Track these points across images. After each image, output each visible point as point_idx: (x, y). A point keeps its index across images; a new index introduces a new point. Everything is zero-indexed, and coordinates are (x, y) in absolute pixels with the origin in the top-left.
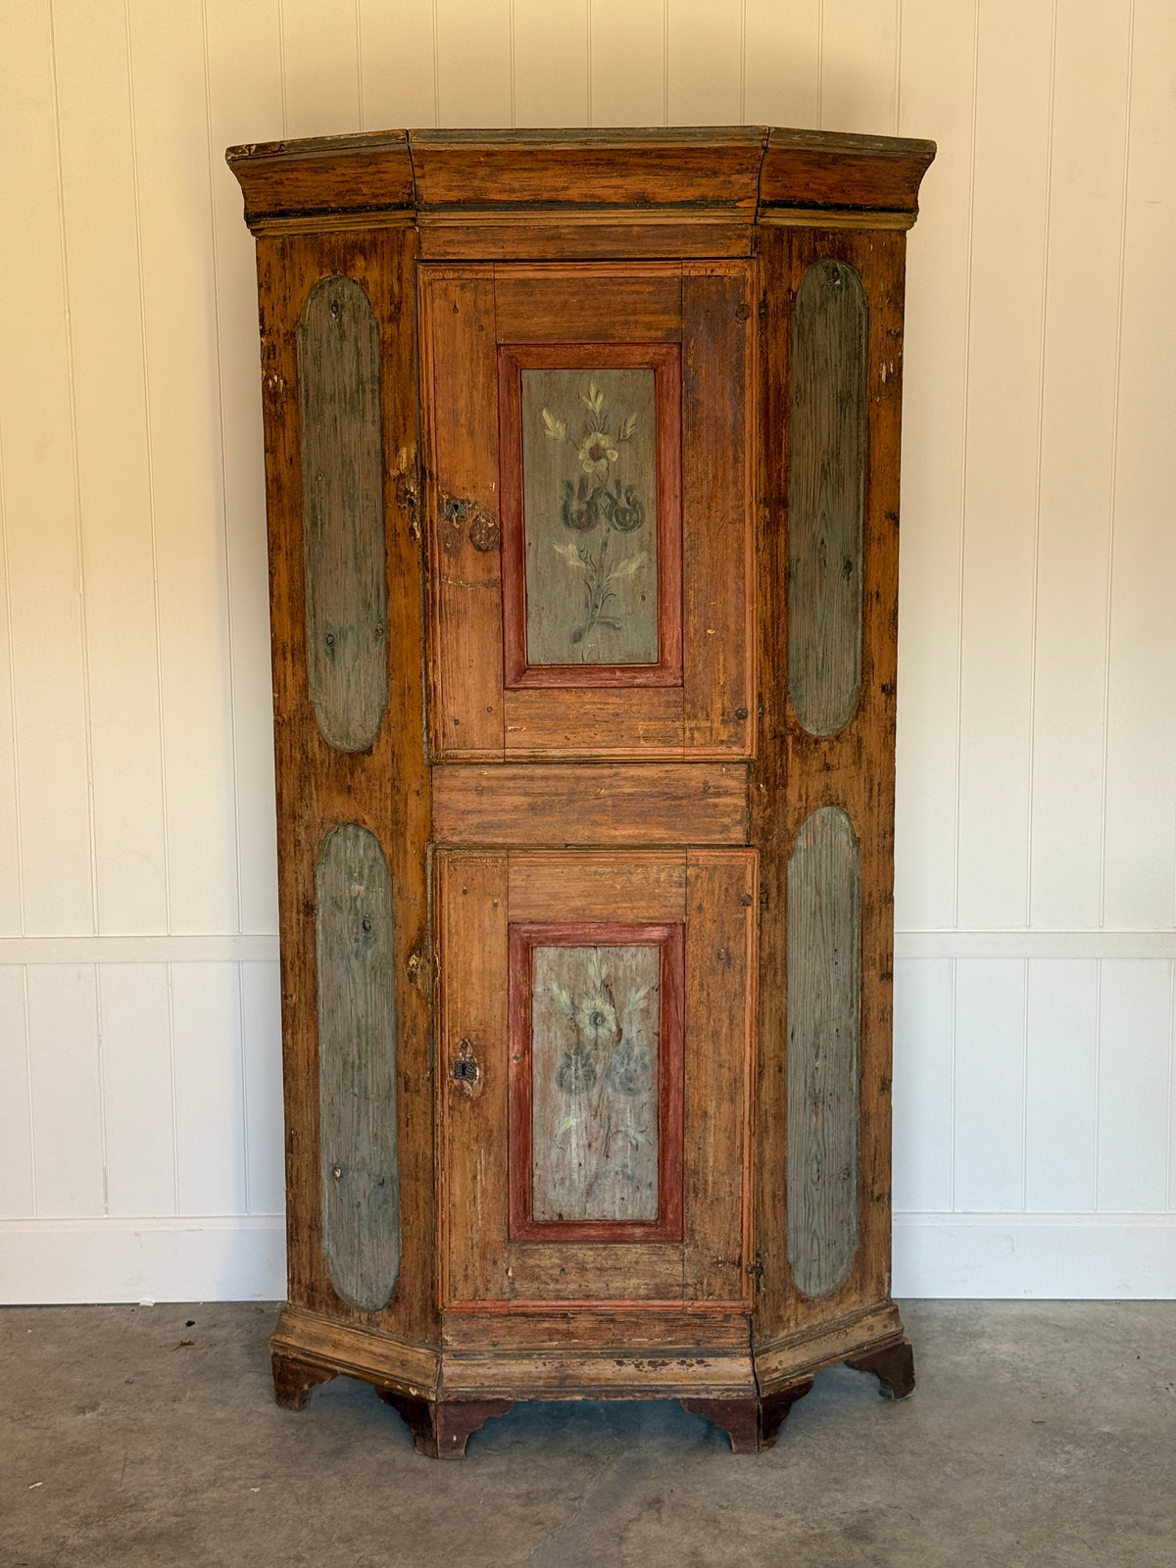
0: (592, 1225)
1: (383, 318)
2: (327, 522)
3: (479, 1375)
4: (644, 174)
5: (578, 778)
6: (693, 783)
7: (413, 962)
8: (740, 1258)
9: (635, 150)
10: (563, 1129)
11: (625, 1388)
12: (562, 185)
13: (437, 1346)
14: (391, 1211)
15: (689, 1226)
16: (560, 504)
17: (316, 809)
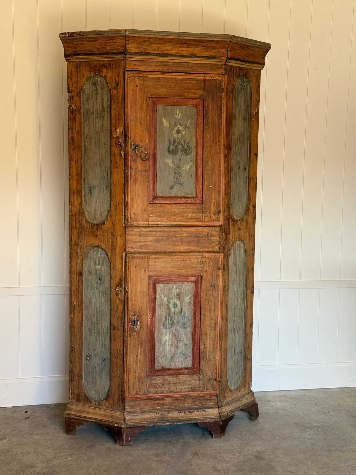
0: (172, 370)
1: (112, 88)
2: (90, 151)
3: (137, 419)
4: (194, 47)
5: (170, 231)
6: (204, 233)
7: (117, 289)
8: (216, 378)
9: (193, 40)
10: (164, 340)
11: (181, 420)
12: (170, 49)
13: (123, 410)
14: (107, 369)
15: (201, 369)
16: (167, 146)
17: (84, 242)
